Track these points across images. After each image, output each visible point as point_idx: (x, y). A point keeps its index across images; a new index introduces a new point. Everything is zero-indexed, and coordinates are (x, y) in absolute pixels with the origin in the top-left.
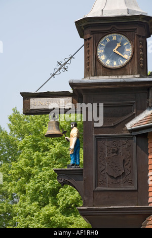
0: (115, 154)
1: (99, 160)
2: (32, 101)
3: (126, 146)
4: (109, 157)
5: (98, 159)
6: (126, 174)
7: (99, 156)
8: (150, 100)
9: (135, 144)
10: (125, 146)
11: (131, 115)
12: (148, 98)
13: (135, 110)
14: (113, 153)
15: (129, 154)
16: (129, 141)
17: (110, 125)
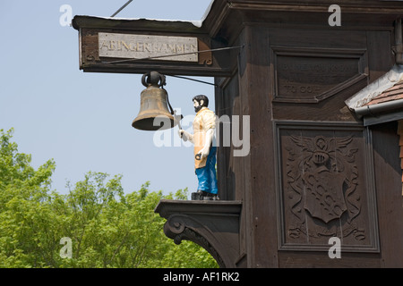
0: (323, 168)
1: (286, 180)
2: (103, 38)
3: (346, 151)
4: (309, 173)
5: (285, 176)
6: (351, 216)
7: (287, 169)
8: (399, 49)
9: (370, 146)
10: (344, 150)
11: (356, 79)
12: (394, 43)
13: (367, 69)
14: (318, 165)
15: (355, 171)
16: (354, 139)
17: (310, 101)
